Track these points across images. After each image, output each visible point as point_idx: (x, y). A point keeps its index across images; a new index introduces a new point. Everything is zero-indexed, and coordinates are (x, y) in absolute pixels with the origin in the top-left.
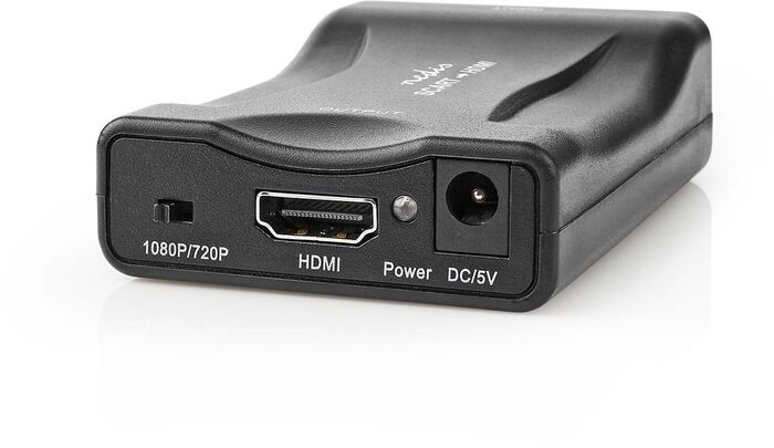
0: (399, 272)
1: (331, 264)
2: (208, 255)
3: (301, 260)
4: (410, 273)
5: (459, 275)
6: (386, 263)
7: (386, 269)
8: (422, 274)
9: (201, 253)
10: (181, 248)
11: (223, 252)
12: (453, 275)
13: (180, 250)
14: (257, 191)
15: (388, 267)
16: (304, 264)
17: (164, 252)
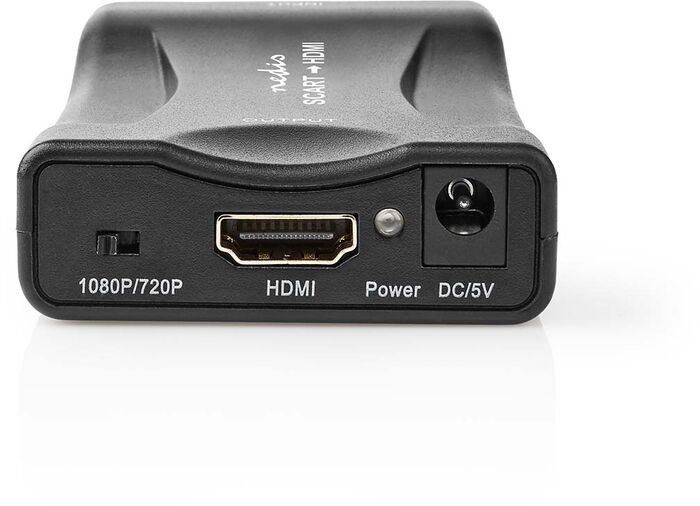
0: (383, 291)
1: (305, 289)
2: (158, 289)
3: (269, 287)
4: (395, 292)
5: (452, 290)
6: (368, 283)
7: (368, 289)
8: (410, 291)
9: (149, 287)
10: (125, 284)
11: (177, 284)
12: (445, 290)
13: (124, 286)
14: (217, 215)
15: (370, 286)
16: (273, 291)
17: (104, 289)
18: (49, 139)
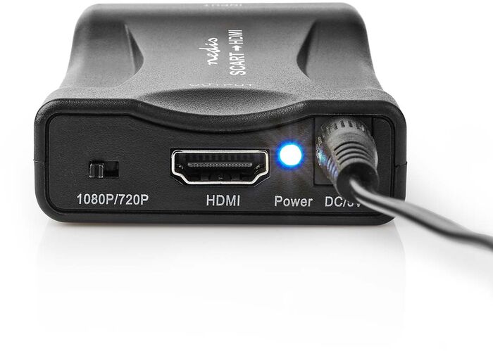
0: (287, 202)
1: (233, 201)
2: (132, 201)
3: (208, 200)
4: (295, 203)
5: (334, 202)
6: (276, 197)
7: (276, 201)
8: (305, 202)
9: (125, 200)
10: (109, 197)
11: (145, 198)
12: (329, 201)
13: (108, 199)
14: (172, 150)
15: (278, 199)
16: (211, 202)
17: (94, 201)
18: (56, 98)
